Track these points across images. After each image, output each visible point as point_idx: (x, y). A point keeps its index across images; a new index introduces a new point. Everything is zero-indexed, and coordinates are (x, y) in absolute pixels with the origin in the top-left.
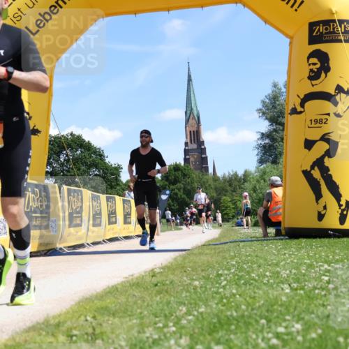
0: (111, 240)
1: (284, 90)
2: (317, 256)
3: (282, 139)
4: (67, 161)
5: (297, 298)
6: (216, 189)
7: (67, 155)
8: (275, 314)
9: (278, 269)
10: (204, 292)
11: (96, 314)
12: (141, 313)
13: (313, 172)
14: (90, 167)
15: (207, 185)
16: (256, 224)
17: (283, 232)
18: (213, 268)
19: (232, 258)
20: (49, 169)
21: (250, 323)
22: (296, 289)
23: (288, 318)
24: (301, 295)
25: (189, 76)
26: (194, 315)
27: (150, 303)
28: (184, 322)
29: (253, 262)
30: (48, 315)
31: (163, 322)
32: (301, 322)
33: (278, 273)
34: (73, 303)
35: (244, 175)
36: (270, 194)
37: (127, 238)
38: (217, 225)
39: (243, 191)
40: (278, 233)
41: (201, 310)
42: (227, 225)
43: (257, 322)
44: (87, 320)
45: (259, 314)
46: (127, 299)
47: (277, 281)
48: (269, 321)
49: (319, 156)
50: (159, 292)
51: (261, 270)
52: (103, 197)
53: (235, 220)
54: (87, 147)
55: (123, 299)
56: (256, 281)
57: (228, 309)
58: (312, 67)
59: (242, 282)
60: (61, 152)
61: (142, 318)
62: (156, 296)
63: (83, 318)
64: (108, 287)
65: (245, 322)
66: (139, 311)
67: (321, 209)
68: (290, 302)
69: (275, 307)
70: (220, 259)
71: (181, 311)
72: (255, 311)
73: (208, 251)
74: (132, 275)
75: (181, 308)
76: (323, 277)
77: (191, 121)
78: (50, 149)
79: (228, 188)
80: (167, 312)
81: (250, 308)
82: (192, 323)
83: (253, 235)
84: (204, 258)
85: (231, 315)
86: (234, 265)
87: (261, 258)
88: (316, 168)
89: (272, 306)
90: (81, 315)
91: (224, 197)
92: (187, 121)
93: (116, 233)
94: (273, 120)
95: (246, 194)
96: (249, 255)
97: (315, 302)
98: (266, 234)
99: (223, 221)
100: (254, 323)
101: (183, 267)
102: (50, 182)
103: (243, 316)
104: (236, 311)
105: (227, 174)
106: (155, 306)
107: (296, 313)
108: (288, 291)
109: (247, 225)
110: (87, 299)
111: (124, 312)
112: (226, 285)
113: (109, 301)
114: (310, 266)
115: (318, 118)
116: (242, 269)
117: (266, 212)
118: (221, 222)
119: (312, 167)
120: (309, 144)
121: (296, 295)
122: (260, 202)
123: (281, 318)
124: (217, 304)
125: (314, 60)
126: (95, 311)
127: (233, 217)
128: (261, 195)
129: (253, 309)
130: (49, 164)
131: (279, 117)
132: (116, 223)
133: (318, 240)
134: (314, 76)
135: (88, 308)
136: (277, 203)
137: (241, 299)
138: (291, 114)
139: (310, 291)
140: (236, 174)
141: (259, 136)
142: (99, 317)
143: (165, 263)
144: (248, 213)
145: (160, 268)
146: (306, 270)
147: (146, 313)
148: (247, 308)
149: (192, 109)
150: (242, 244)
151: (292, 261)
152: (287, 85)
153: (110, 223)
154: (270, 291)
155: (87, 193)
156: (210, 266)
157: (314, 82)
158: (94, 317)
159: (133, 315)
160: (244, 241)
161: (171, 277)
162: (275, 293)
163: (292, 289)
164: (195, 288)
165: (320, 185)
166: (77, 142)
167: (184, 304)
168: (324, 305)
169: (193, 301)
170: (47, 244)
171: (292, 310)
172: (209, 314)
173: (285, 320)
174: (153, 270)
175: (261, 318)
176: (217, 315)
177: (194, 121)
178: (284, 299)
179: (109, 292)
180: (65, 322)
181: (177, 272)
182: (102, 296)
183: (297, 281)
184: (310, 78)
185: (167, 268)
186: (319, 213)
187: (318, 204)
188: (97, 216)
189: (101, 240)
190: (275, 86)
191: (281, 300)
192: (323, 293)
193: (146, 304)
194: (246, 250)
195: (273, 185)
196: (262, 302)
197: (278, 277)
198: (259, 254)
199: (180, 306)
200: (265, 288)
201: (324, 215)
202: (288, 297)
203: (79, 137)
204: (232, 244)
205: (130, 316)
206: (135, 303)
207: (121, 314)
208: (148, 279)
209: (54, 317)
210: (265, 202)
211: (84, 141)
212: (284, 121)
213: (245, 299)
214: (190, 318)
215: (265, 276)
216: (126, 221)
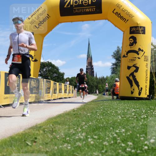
0: (60, 99)
1: (121, 49)
2: (131, 106)
3: (120, 66)
4: (46, 71)
5: (123, 120)
6: (97, 82)
7: (46, 69)
8: (116, 126)
9: (117, 110)
10: (91, 118)
11: (54, 124)
12: (69, 124)
13: (130, 77)
14: (54, 73)
15: (93, 80)
16: (110, 95)
17: (119, 98)
18: (95, 109)
19: (101, 106)
20: (40, 73)
21: (107, 129)
22: (123, 117)
23: (120, 127)
24: (124, 119)
25: (89, 44)
26: (87, 125)
27: (72, 121)
28: (84, 127)
29: (108, 108)
30: (37, 124)
31: (77, 127)
32: (124, 129)
33: (117, 112)
34: (46, 120)
35: (106, 78)
36: (115, 84)
37: (65, 98)
38: (96, 94)
39: (106, 83)
40: (117, 98)
41: (90, 124)
42: (100, 95)
43: (109, 128)
44: (50, 126)
45: (110, 125)
46: (65, 119)
47: (117, 114)
48: (113, 128)
49: (132, 72)
50: (76, 117)
51: (111, 111)
52: (58, 84)
53: (103, 93)
54: (53, 66)
55: (63, 119)
56: (109, 114)
57: (99, 124)
58: (131, 42)
59: (105, 114)
60: (44, 68)
61: (69, 126)
62: (75, 118)
63: (49, 125)
64: (58, 115)
65: (105, 128)
66: (68, 123)
67: (132, 90)
68: (121, 122)
69: (116, 123)
70: (97, 106)
71: (83, 124)
72: (109, 125)
73: (93, 104)
74: (67, 111)
75: (83, 123)
76: (132, 114)
77: (89, 58)
78: (41, 67)
79: (101, 82)
80: (78, 124)
81: (107, 124)
82: (87, 128)
83: (109, 98)
84: (92, 106)
85: (100, 126)
86: (102, 109)
87: (111, 106)
88: (131, 76)
89: (115, 123)
90: (48, 124)
91: (99, 85)
92: (88, 59)
93: (61, 96)
94: (117, 59)
95: (107, 84)
96: (107, 105)
97: (129, 122)
98: (113, 98)
99: (99, 93)
100: (108, 129)
101: (84, 109)
102: (40, 78)
103: (104, 126)
104: (102, 124)
105: (101, 77)
106: (74, 122)
107: (123, 126)
108: (120, 118)
109: (107, 95)
110: (50, 119)
111: (63, 123)
112: (99, 115)
113: (58, 119)
114: (128, 110)
115: (132, 59)
116: (104, 110)
117: (114, 90)
118: (98, 93)
119: (130, 76)
120: (129, 68)
121: (123, 119)
122: (111, 87)
123: (117, 128)
124: (96, 122)
125: (131, 39)
126: (53, 123)
127: (102, 92)
128: (112, 85)
129: (108, 124)
130: (40, 71)
131: (119, 58)
132: (61, 93)
133: (131, 101)
134: (131, 45)
135: (51, 121)
136: (117, 88)
137: (104, 120)
138: (123, 57)
139: (128, 118)
140: (103, 77)
141: (112, 64)
142: (54, 125)
143: (78, 107)
144: (107, 91)
145: (76, 109)
146: (127, 111)
147: (71, 124)
148: (106, 123)
149: (89, 54)
150: (105, 101)
151: (122, 108)
152: (122, 47)
153: (60, 93)
154: (114, 118)
155: (52, 82)
156: (93, 108)
157: (131, 47)
158: (53, 125)
159: (66, 125)
160: (105, 100)
161: (80, 112)
162: (116, 119)
163: (122, 117)
164: (88, 116)
165: (132, 82)
166: (50, 65)
167: (84, 122)
168: (132, 123)
169: (87, 121)
170: (38, 99)
171: (121, 125)
172: (92, 125)
173: (119, 128)
174: (74, 109)
175: (111, 127)
176: (95, 126)
177: (90, 59)
178: (119, 121)
179: (58, 116)
180: (42, 126)
181: (82, 110)
182: (56, 118)
183: (123, 114)
184: (130, 45)
185: (79, 109)
186: (132, 91)
187: (131, 88)
188: (55, 90)
189: (56, 98)
190: (118, 47)
191: (118, 121)
192: (132, 119)
193: (71, 121)
194: (106, 103)
195: (116, 81)
196: (111, 122)
197: (117, 113)
198: (111, 105)
199: (83, 122)
200: (112, 117)
201: (133, 92)
202: (120, 120)
203: (51, 63)
204: (102, 101)
205: (65, 125)
206: (67, 120)
207: (62, 124)
208: (72, 112)
209: (39, 124)
210: (113, 87)
211: (52, 64)
212: (121, 59)
213: (105, 120)
214: (86, 126)
215: (112, 113)
216: (65, 92)
